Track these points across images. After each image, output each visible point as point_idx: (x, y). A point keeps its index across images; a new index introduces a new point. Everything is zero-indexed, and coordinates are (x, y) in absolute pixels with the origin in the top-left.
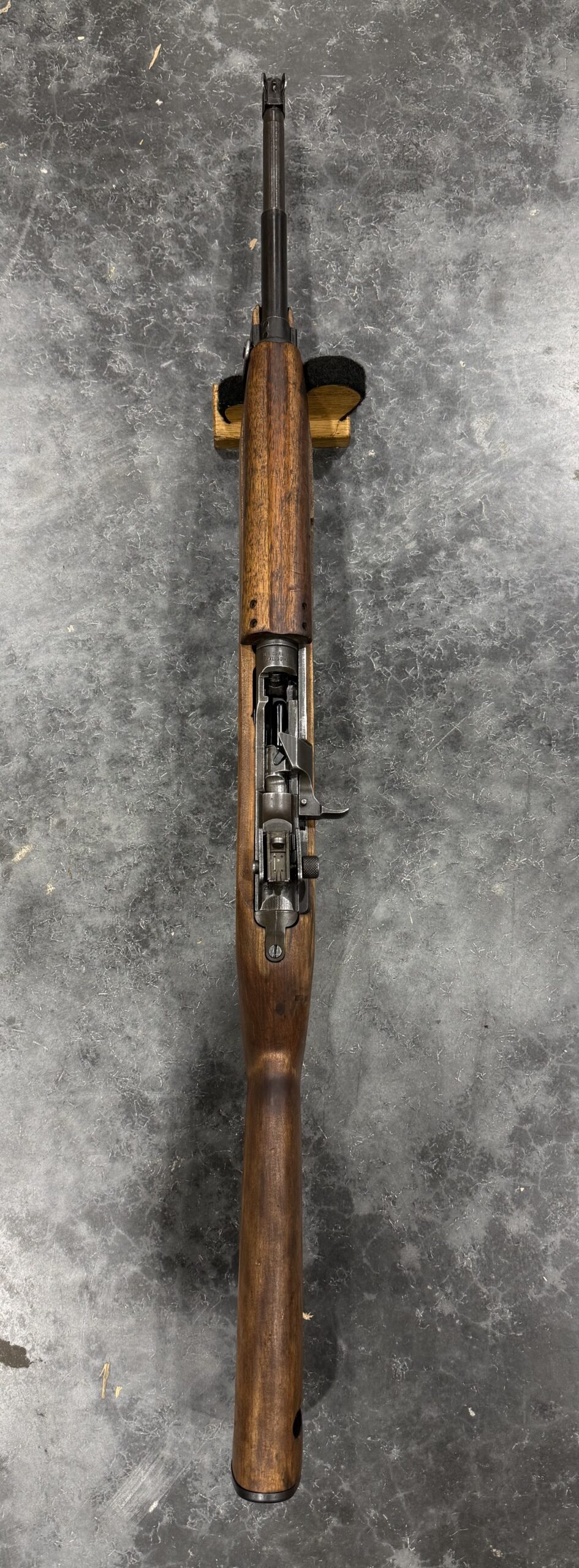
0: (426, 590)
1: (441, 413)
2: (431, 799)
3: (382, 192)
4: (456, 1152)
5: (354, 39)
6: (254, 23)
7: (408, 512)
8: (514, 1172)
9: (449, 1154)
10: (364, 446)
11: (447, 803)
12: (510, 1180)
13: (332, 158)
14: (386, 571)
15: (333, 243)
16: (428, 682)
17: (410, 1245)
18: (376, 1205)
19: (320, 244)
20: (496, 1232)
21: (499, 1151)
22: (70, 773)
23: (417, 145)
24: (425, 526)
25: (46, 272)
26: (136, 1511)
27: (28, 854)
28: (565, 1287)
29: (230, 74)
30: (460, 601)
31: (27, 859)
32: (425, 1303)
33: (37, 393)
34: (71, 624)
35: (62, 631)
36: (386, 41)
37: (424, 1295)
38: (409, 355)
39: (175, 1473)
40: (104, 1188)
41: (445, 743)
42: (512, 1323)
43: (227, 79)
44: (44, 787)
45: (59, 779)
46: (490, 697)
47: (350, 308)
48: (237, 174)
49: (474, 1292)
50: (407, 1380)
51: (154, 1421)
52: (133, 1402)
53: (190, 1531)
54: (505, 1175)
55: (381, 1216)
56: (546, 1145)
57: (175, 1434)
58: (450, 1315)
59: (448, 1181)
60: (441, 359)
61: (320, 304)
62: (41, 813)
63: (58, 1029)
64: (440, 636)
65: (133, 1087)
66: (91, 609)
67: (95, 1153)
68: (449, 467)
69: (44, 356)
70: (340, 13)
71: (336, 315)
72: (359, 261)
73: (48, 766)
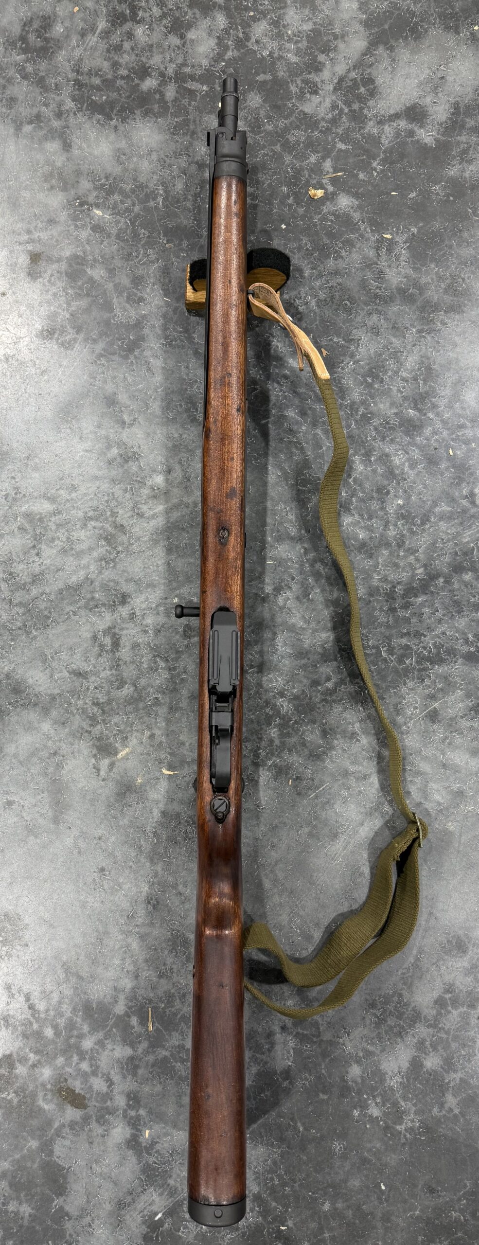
0: (427, 604)
1: (454, 479)
2: (411, 754)
3: (433, 311)
4: (396, 1007)
5: (429, 194)
6: (358, 174)
7: (420, 547)
8: (434, 1026)
9: (391, 1007)
10: (395, 496)
11: (422, 759)
12: (431, 1030)
13: (402, 282)
14: (400, 587)
15: (394, 346)
16: (420, 670)
17: (356, 1065)
18: (336, 1035)
19: (384, 345)
20: (416, 1065)
21: (426, 1010)
22: (162, 701)
23: (463, 279)
24: (431, 558)
25: (190, 344)
26: (147, 1218)
27: (127, 754)
28: (459, 1110)
29: (336, 211)
30: (450, 615)
31: (126, 758)
32: (361, 1107)
33: (173, 431)
34: (176, 596)
35: (169, 601)
36: (452, 199)
37: (360, 1100)
38: (436, 434)
39: (176, 1196)
40: (152, 995)
41: (426, 716)
42: (419, 1130)
43: (334, 214)
44: (143, 709)
45: (154, 705)
46: (463, 687)
47: (399, 395)
48: (332, 286)
49: (395, 1104)
50: (341, 1157)
51: (166, 1159)
52: (153, 1143)
53: (181, 1237)
54: (428, 1027)
55: (338, 1043)
56: (459, 1011)
57: (180, 1170)
58: (377, 1118)
59: (388, 1025)
60: (459, 440)
61: (378, 389)
62: (139, 727)
63: (133, 881)
64: (432, 638)
65: (179, 928)
66: (191, 588)
67: (148, 970)
68: (454, 519)
69: (181, 406)
70: (421, 174)
71: (388, 399)
72: (411, 361)
73: (148, 694)
